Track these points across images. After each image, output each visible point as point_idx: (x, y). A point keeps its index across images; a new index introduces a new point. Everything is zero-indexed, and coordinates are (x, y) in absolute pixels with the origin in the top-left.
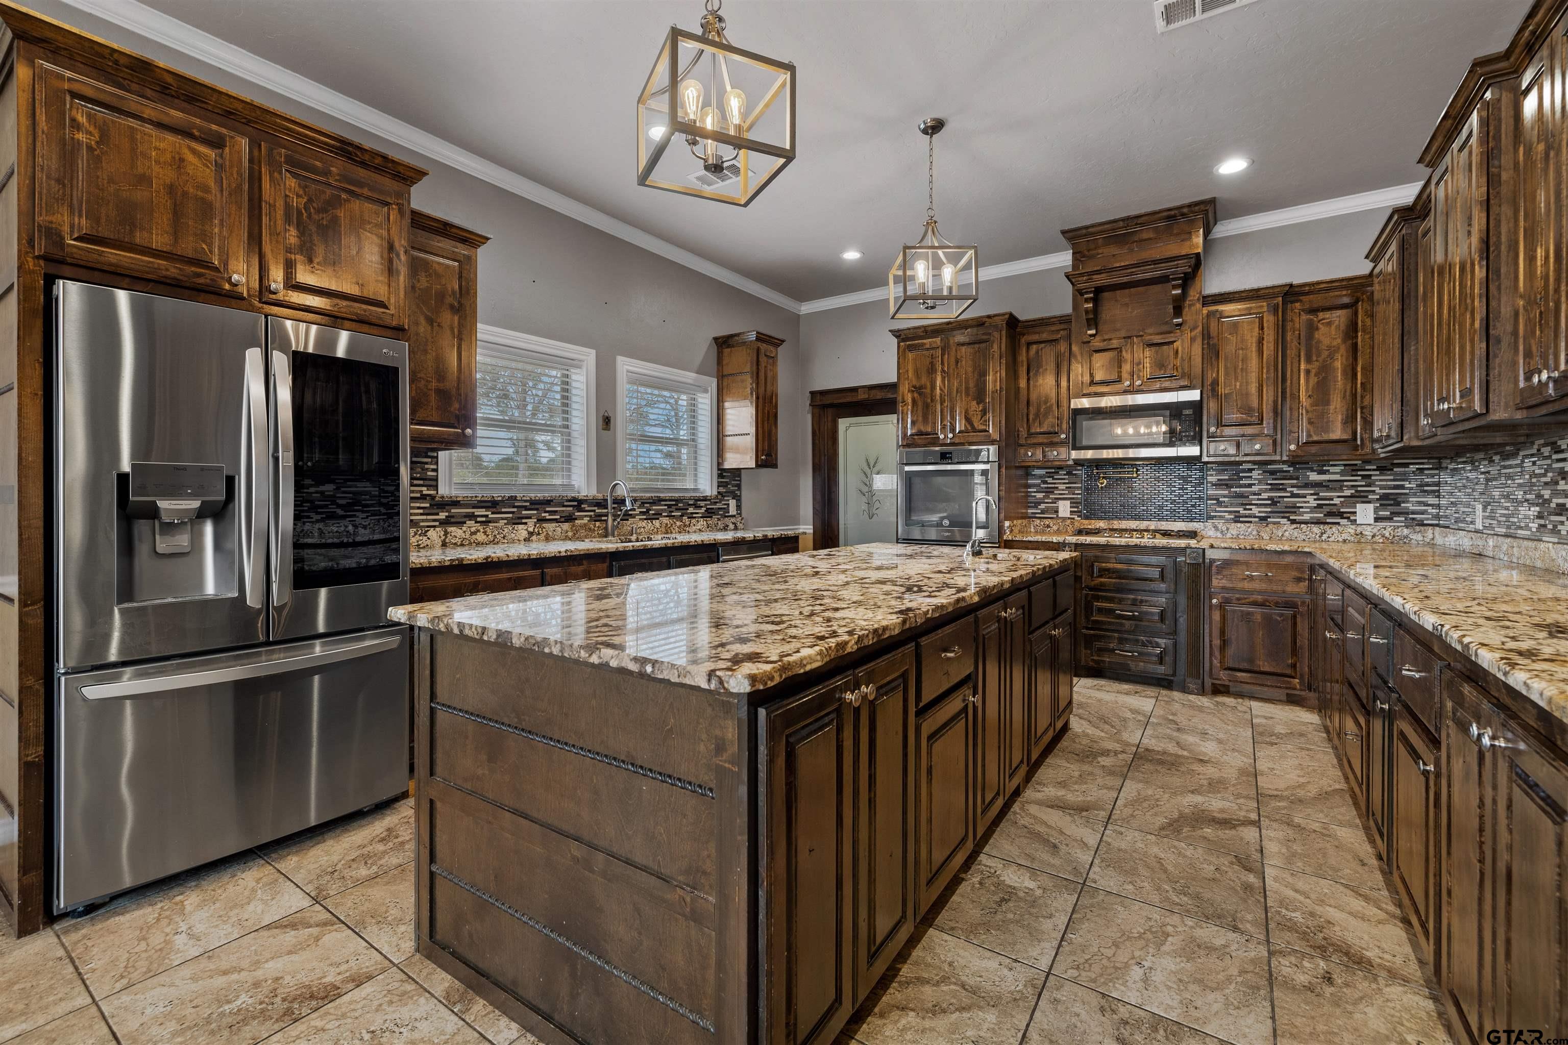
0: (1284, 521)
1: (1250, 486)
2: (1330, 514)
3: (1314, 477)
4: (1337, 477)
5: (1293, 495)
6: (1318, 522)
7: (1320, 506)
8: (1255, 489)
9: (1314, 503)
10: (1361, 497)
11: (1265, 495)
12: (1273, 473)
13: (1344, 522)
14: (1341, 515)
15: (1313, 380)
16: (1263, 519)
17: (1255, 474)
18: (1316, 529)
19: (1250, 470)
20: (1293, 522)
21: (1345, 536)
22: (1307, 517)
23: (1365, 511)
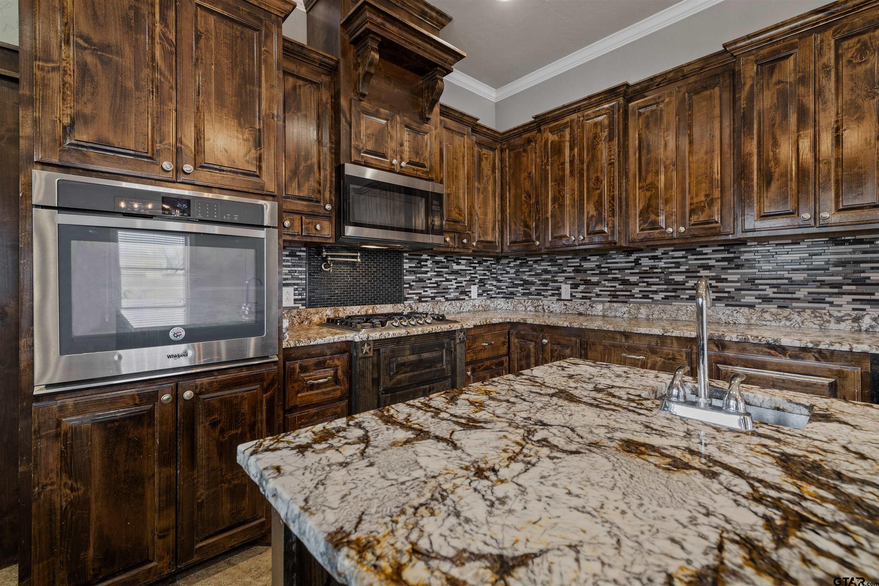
0: (443, 299)
1: (426, 272)
2: (462, 293)
3: (455, 267)
4: (463, 267)
5: (447, 280)
6: (458, 299)
7: (457, 288)
8: (429, 275)
9: (455, 286)
10: (471, 281)
11: (434, 280)
12: (437, 263)
13: (467, 298)
14: (463, 293)
15: (481, 196)
16: (433, 298)
17: (429, 263)
18: (458, 304)
19: (426, 261)
20: (447, 300)
21: (469, 308)
22: (452, 296)
23: (474, 290)
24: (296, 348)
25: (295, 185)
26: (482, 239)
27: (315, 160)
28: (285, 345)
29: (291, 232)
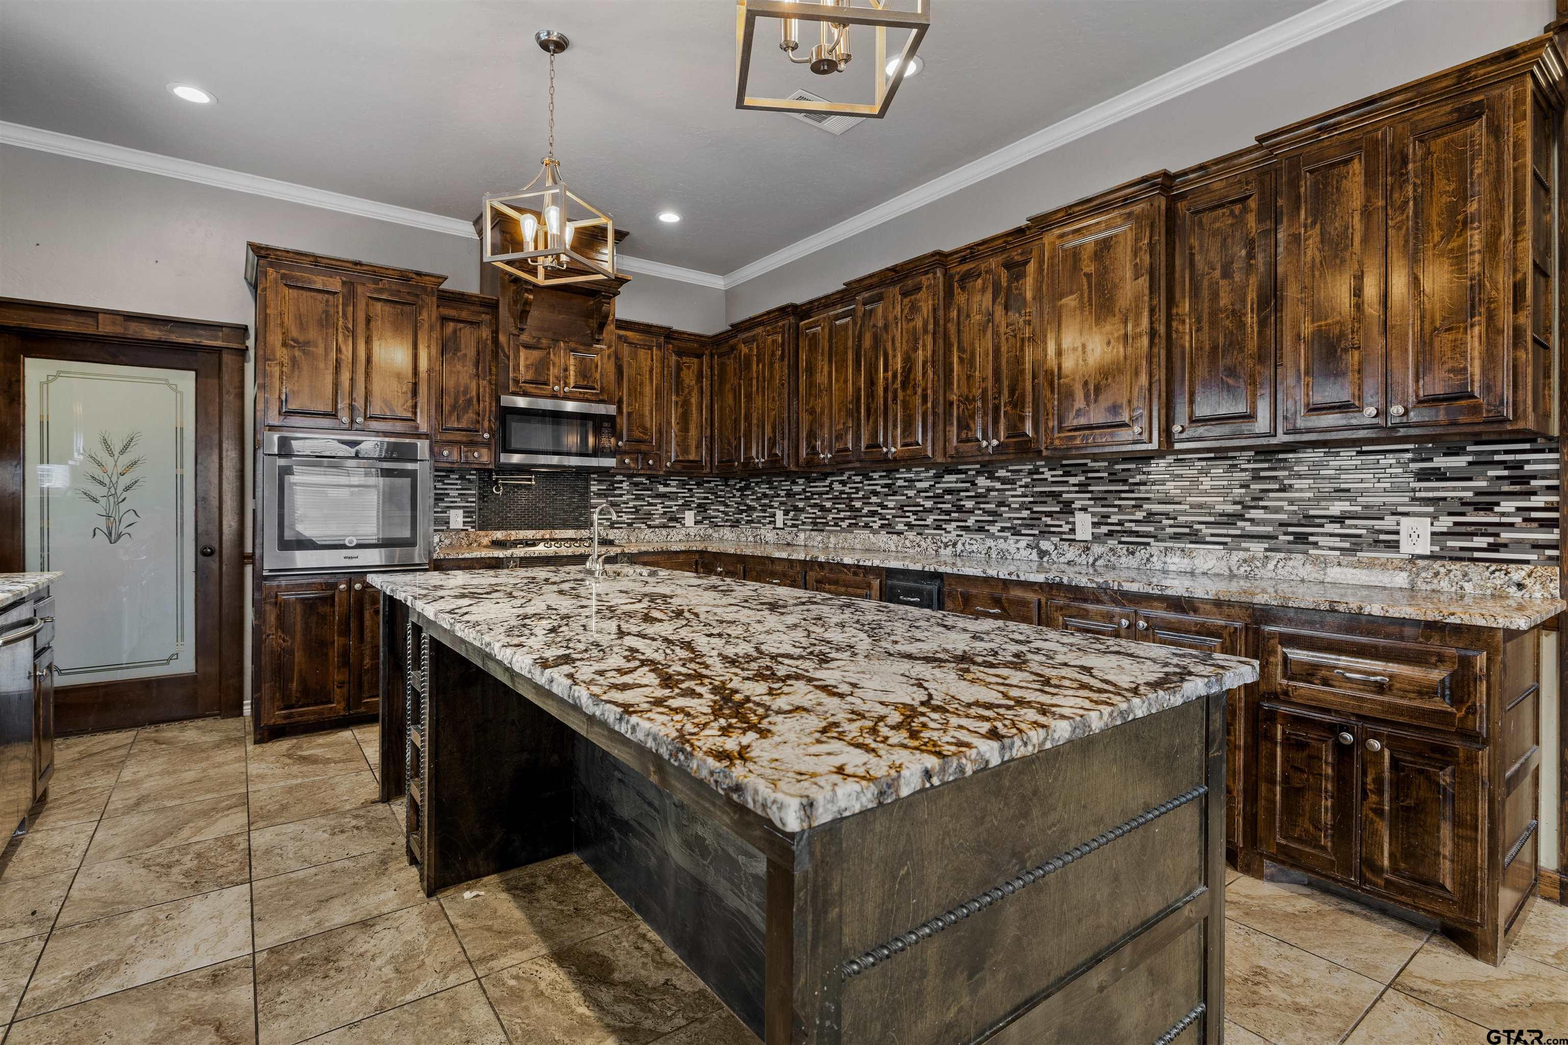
0: (643, 526)
1: (621, 495)
2: (671, 519)
3: (662, 489)
4: (674, 490)
5: (650, 504)
6: (665, 526)
7: (665, 513)
8: (625, 498)
9: (661, 511)
10: (686, 506)
11: (631, 504)
12: (636, 484)
13: (678, 525)
14: (676, 520)
15: (680, 410)
16: (630, 525)
17: (625, 485)
18: (664, 532)
19: (621, 482)
20: (649, 527)
21: (680, 537)
22: (657, 522)
23: (689, 517)
24: (445, 559)
25: (454, 418)
26: (681, 458)
27: (474, 394)
28: (435, 556)
29: (450, 459)
